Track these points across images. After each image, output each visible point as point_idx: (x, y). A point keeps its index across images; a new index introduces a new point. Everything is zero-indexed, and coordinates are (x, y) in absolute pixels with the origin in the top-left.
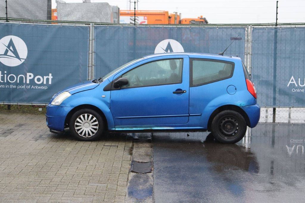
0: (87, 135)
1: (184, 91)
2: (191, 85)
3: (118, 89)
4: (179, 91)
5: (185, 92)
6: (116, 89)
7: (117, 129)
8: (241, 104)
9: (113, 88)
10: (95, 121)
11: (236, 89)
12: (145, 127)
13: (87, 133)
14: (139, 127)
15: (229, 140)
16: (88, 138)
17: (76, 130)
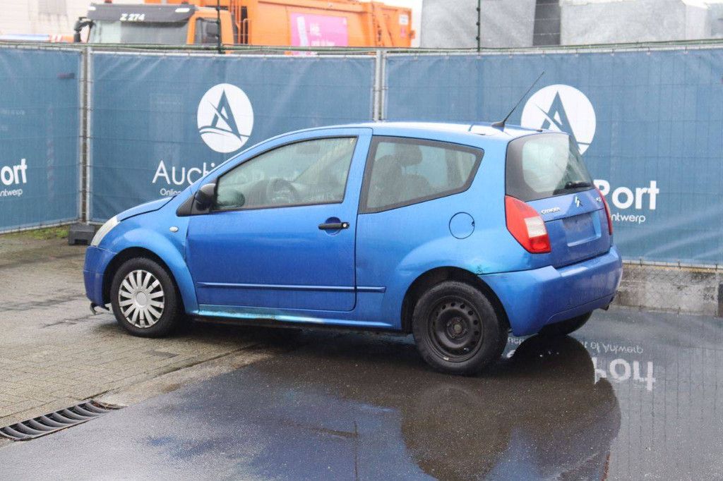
0: (142, 322)
1: (343, 224)
2: (363, 208)
3: (205, 212)
4: (333, 225)
5: (345, 225)
6: (199, 212)
7: (202, 313)
8: (479, 268)
9: (195, 210)
10: (157, 289)
11: (473, 223)
12: (261, 313)
13: (142, 317)
14: (250, 312)
15: (453, 365)
16: (144, 328)
17: (121, 308)
